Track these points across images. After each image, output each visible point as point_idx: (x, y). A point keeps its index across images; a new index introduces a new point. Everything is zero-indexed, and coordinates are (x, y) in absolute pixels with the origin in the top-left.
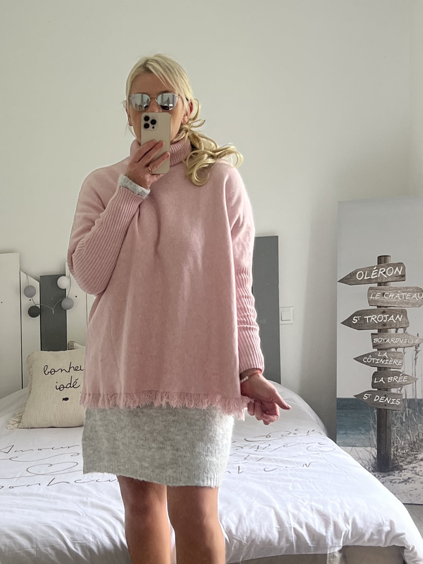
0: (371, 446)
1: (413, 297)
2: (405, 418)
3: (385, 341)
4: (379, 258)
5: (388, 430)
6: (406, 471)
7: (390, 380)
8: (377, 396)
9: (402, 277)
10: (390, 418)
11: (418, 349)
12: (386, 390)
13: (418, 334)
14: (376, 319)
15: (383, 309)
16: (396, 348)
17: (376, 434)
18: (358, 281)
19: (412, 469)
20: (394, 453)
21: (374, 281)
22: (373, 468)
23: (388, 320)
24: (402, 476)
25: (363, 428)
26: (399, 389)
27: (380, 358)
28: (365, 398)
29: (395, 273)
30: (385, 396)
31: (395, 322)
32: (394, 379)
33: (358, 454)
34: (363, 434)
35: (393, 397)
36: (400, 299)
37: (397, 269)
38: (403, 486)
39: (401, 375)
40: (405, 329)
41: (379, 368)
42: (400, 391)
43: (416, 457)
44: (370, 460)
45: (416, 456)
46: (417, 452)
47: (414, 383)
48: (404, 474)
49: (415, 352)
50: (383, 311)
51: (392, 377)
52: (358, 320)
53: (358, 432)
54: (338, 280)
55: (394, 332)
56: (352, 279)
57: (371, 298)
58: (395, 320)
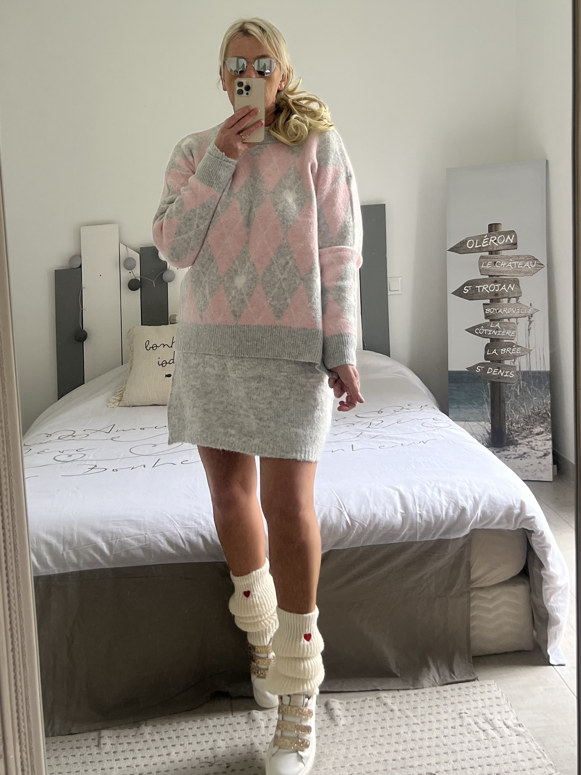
0: (484, 420)
1: (526, 265)
2: (520, 391)
3: (498, 311)
4: (490, 226)
5: (502, 404)
6: (521, 445)
7: (503, 352)
8: (490, 368)
9: (514, 245)
10: (504, 391)
11: (532, 320)
12: (500, 362)
13: (531, 304)
14: (488, 289)
15: (494, 279)
16: (509, 319)
17: (490, 407)
18: (469, 250)
19: (528, 444)
20: (508, 427)
21: (485, 250)
22: (487, 442)
23: (499, 289)
24: (518, 451)
25: (476, 402)
26: (513, 360)
27: (493, 329)
28: (478, 370)
29: (506, 241)
30: (498, 368)
31: (507, 291)
32: (507, 350)
33: (471, 429)
34: (475, 408)
35: (507, 369)
36: (512, 268)
37: (508, 237)
38: (518, 462)
39: (514, 346)
40: (517, 298)
41: (492, 340)
42: (514, 362)
43: (531, 432)
44: (484, 435)
45: (532, 430)
46: (532, 425)
47: (528, 354)
48: (520, 448)
49: (528, 322)
50: (494, 280)
51: (505, 349)
52: (469, 289)
53: (471, 406)
54: (448, 249)
55: (507, 302)
56: (462, 248)
57: (482, 267)
58: (507, 288)
